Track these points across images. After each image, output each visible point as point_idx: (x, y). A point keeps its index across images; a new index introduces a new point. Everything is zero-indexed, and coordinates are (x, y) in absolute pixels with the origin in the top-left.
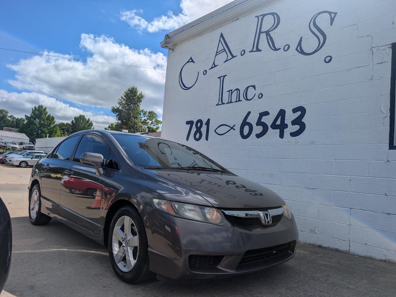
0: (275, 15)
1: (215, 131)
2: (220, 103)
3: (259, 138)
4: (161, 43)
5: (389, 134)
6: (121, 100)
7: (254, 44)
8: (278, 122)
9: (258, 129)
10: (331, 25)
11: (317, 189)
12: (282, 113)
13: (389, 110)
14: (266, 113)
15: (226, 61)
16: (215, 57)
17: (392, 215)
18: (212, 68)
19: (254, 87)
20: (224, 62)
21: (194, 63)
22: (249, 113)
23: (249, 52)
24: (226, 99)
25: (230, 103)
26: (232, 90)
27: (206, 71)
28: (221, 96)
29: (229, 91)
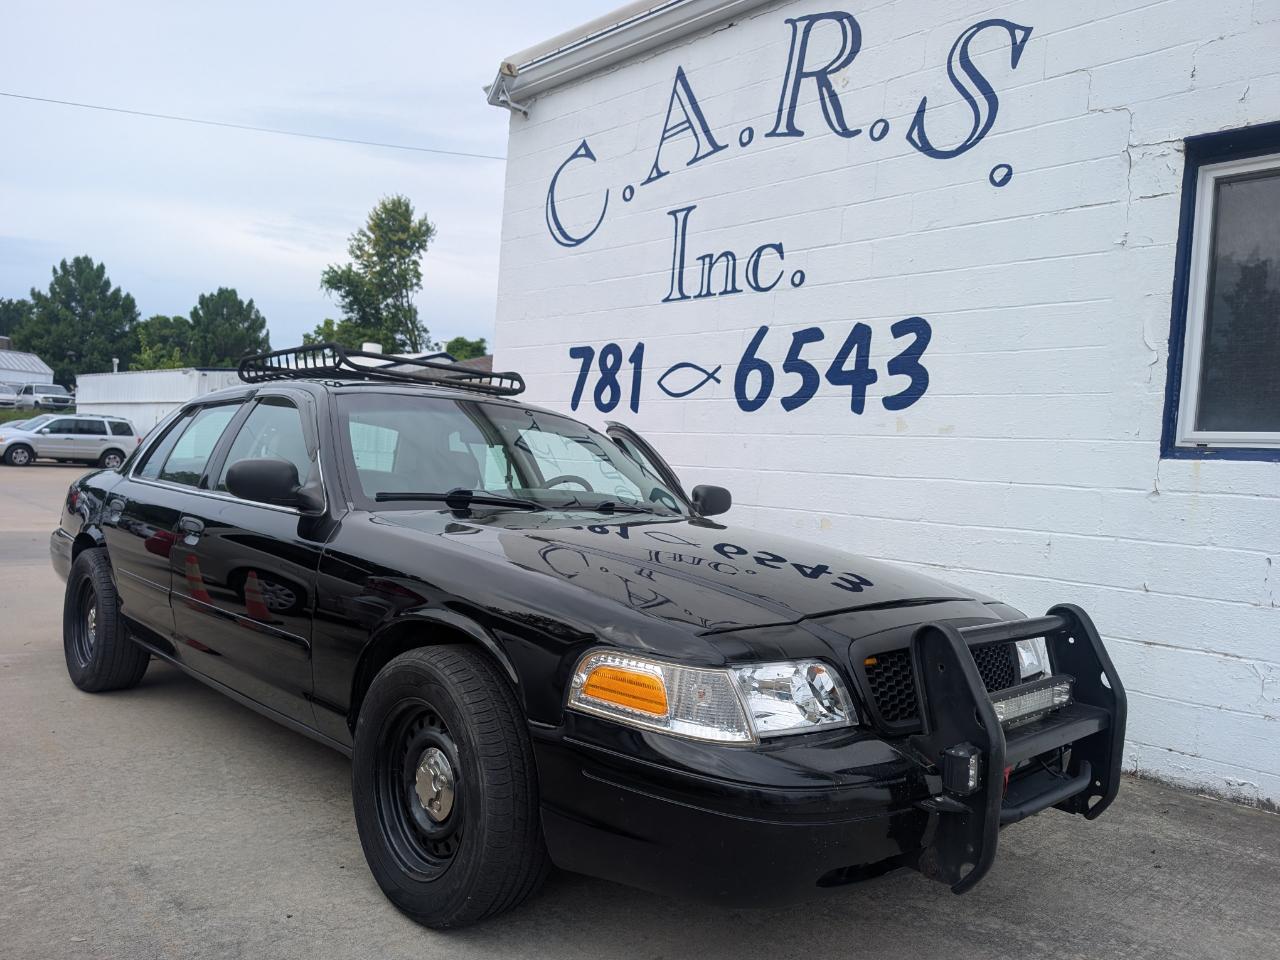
0: (845, 20)
1: (659, 383)
2: (676, 294)
3: (792, 411)
4: (486, 89)
5: (1162, 414)
6: (360, 240)
7: (780, 110)
8: (849, 365)
9: (788, 383)
10: (1014, 64)
11: (955, 567)
12: (861, 336)
13: (1166, 341)
14: (814, 335)
15: (695, 160)
16: (661, 144)
17: (1159, 647)
18: (650, 180)
19: (779, 248)
20: (688, 164)
21: (594, 159)
22: (763, 332)
23: (767, 135)
24: (692, 283)
25: (705, 296)
26: (711, 256)
27: (631, 189)
28: (677, 271)
29: (703, 258)
